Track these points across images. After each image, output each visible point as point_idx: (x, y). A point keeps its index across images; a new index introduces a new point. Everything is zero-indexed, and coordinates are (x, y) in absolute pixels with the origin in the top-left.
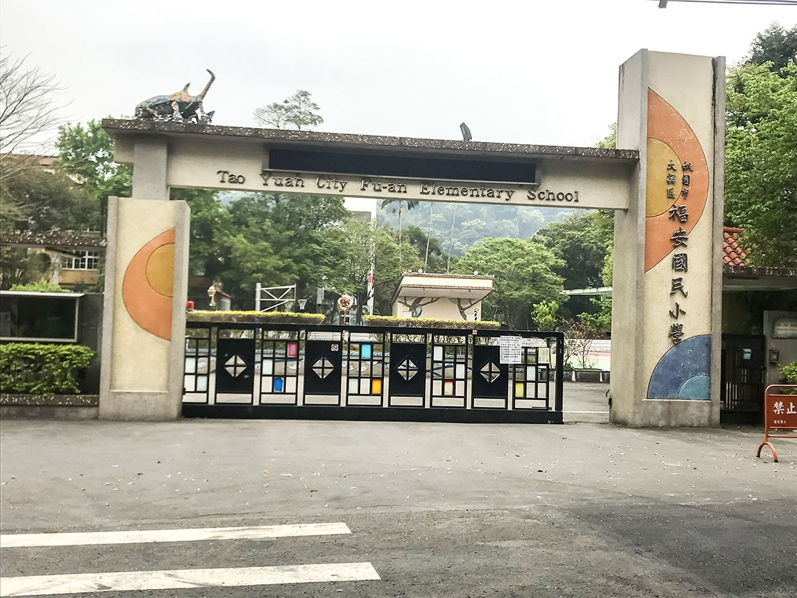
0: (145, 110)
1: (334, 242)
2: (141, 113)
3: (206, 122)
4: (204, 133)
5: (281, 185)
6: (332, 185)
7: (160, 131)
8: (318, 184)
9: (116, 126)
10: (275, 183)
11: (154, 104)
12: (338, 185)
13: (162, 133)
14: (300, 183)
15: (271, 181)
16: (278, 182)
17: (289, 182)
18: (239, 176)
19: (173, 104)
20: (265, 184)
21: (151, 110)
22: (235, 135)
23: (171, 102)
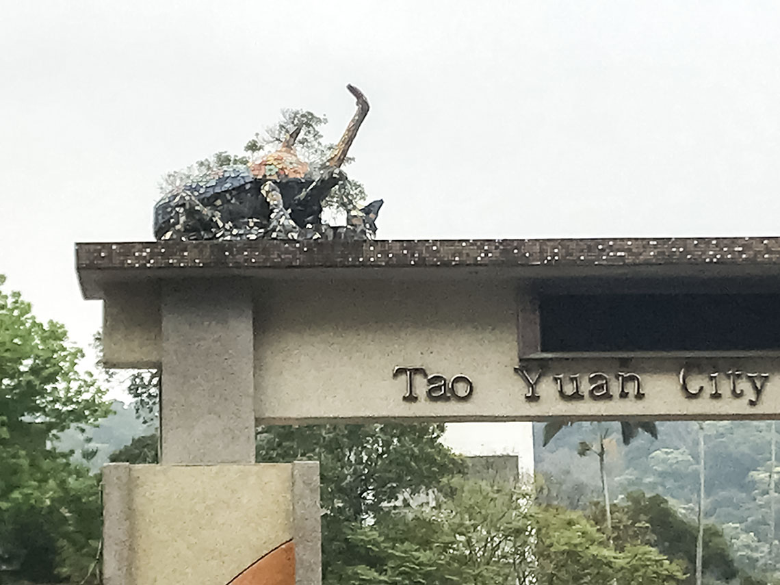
0: (191, 212)
1: (424, 556)
2: (182, 219)
3: (364, 232)
4: (363, 265)
5: (577, 396)
6: (726, 387)
7: (238, 266)
8: (685, 387)
9: (116, 261)
10: (561, 392)
11: (211, 192)
12: (744, 385)
13: (242, 272)
14: (631, 388)
15: (547, 388)
16: (569, 389)
17: (600, 387)
18: (457, 380)
19: (266, 188)
20: (533, 398)
21: (207, 211)
22: (446, 264)
23: (258, 183)
